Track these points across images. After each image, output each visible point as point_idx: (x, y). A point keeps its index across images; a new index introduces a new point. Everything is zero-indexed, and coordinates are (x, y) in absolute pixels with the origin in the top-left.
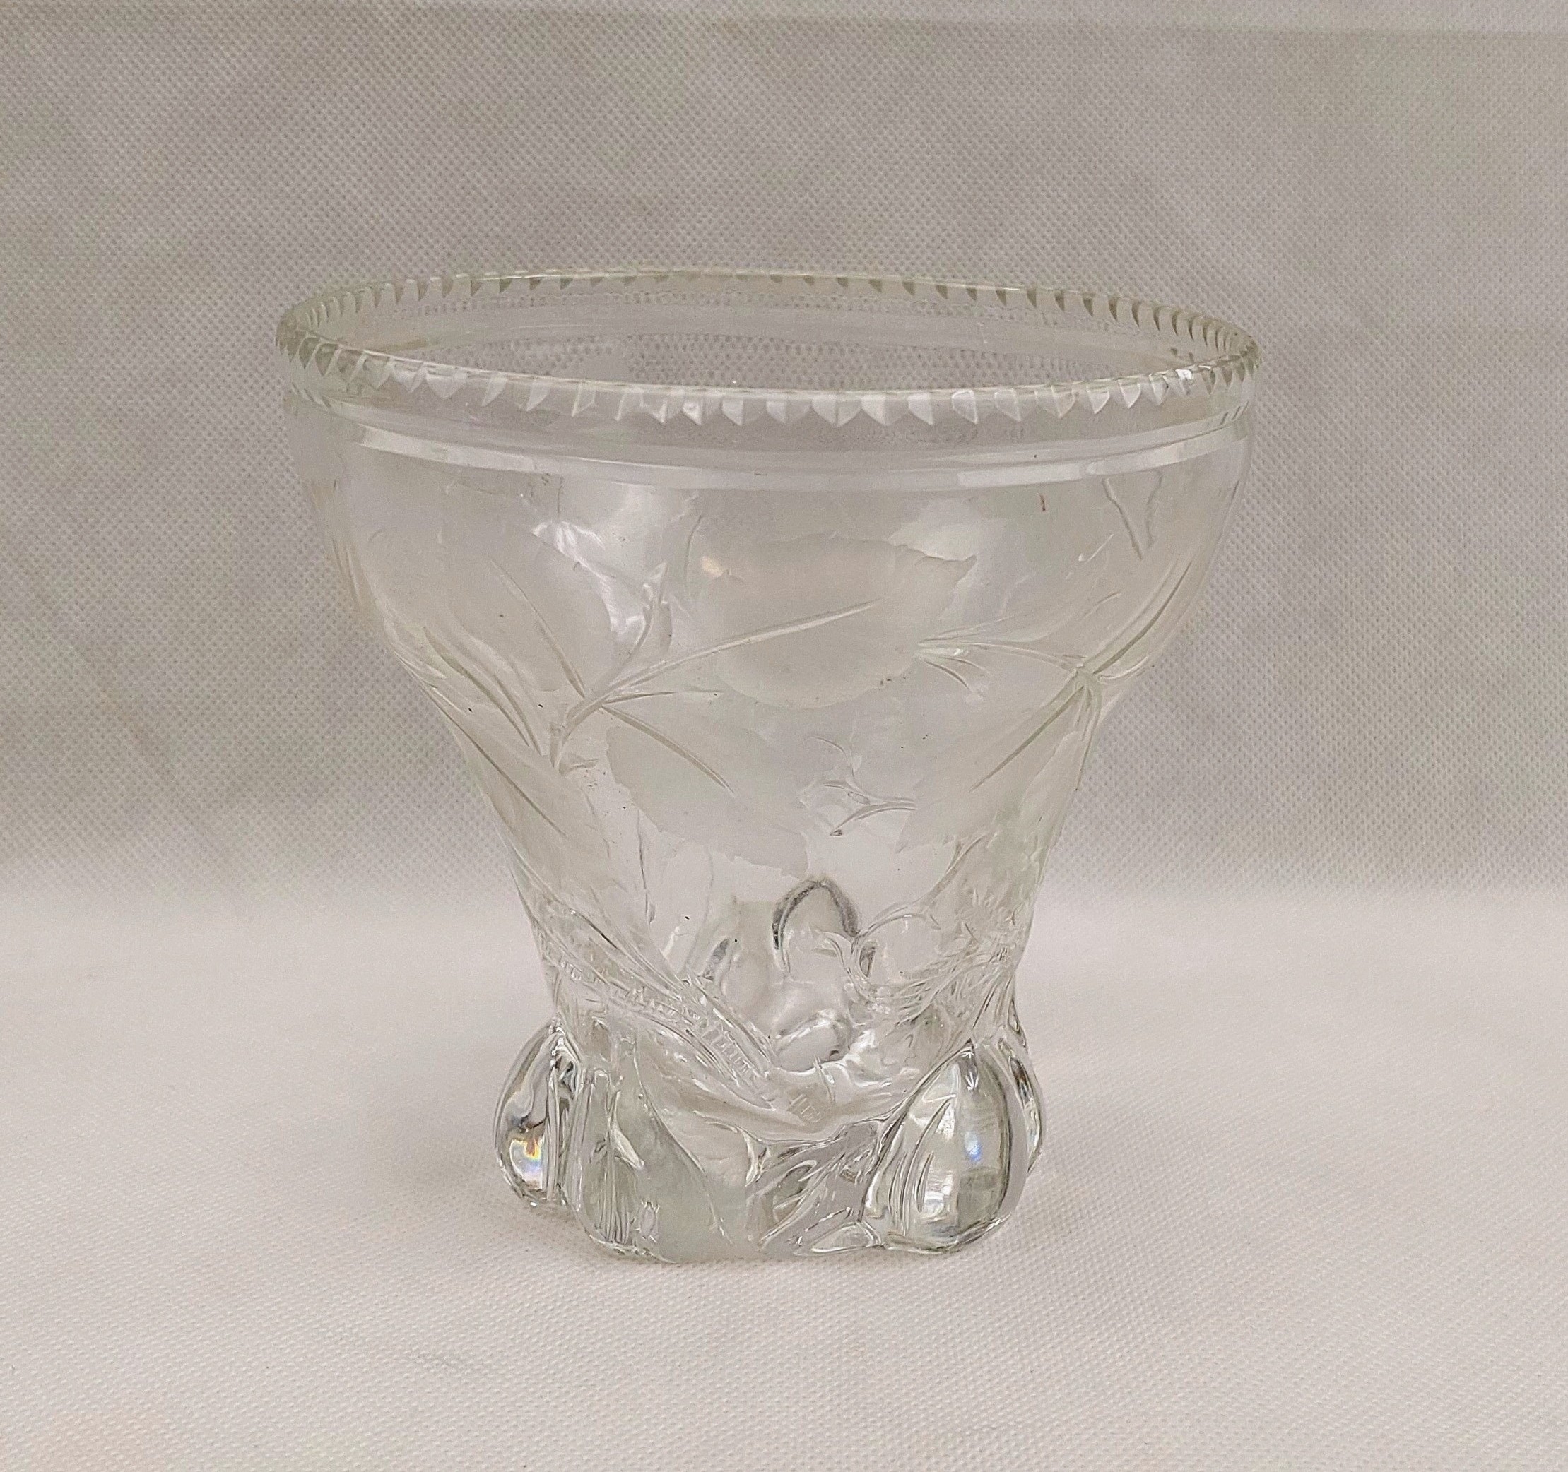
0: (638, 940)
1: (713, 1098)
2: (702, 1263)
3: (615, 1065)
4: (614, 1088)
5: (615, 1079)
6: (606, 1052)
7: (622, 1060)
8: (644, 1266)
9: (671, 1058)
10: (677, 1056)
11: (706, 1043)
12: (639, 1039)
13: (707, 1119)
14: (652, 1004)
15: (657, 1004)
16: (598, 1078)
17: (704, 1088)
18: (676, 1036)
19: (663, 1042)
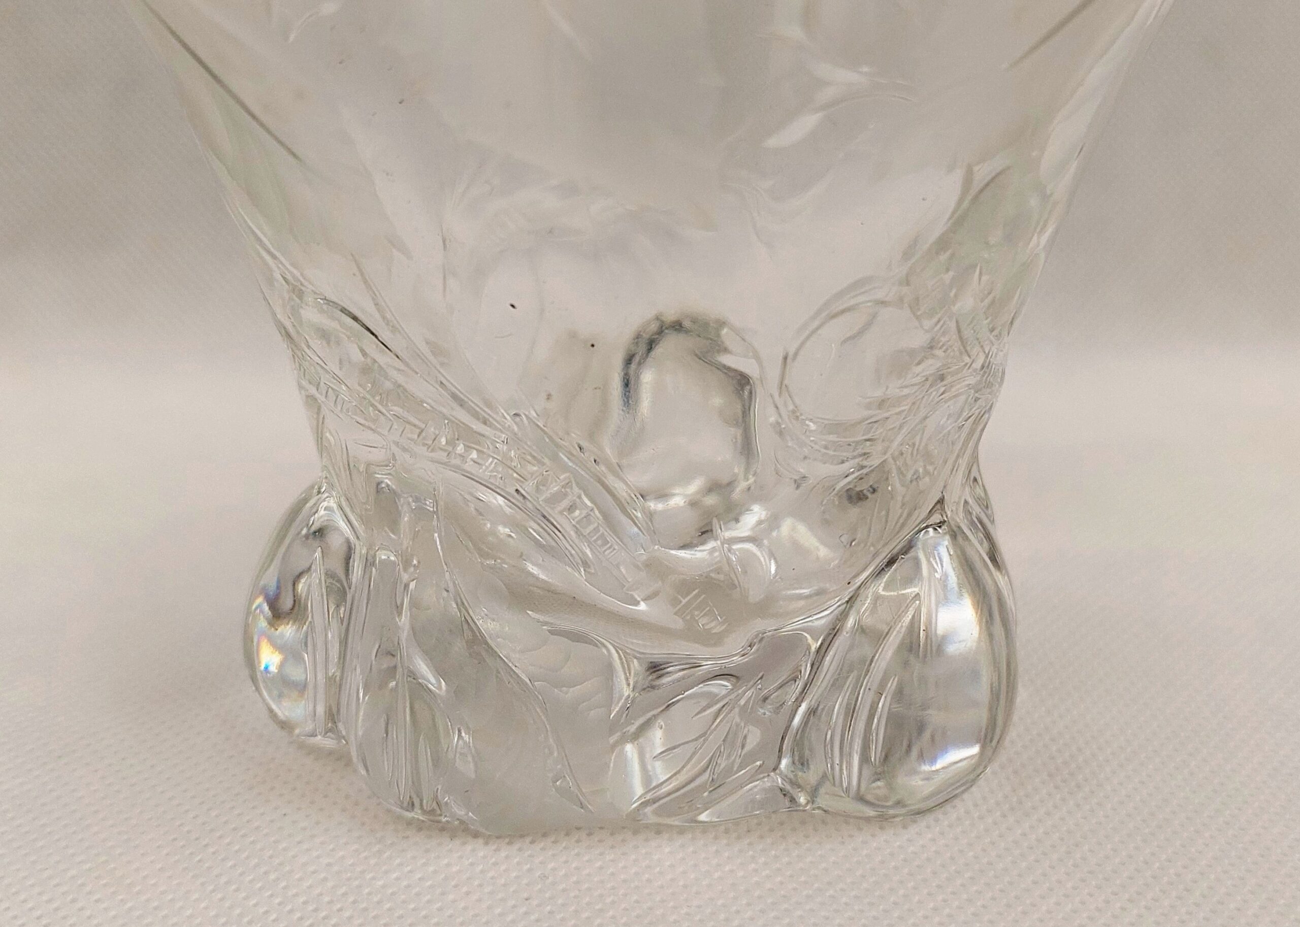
0: (437, 350)
1: (554, 592)
2: (545, 835)
3: (406, 543)
4: (405, 577)
5: (407, 563)
6: (394, 525)
7: (415, 535)
8: (457, 842)
9: (494, 533)
10: (503, 530)
11: (547, 510)
12: (441, 503)
13: (546, 623)
14: (460, 449)
15: (468, 448)
16: (381, 561)
17: (542, 576)
18: (501, 500)
19: (483, 510)
